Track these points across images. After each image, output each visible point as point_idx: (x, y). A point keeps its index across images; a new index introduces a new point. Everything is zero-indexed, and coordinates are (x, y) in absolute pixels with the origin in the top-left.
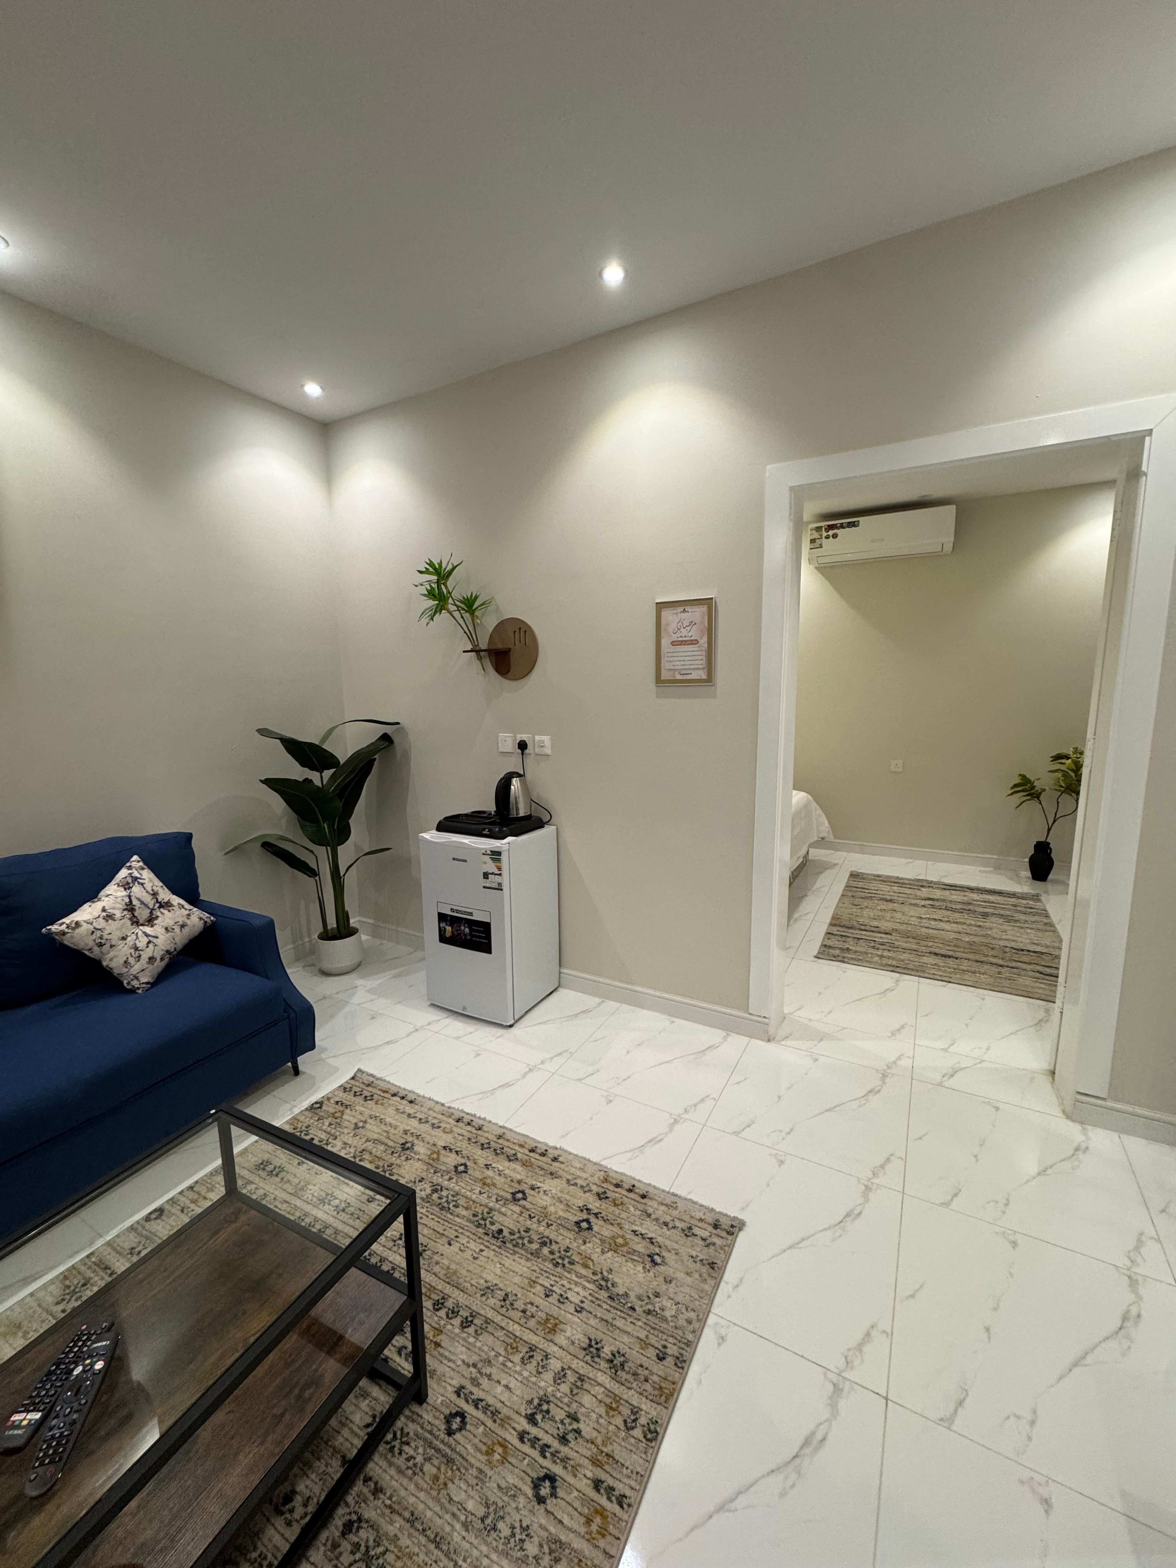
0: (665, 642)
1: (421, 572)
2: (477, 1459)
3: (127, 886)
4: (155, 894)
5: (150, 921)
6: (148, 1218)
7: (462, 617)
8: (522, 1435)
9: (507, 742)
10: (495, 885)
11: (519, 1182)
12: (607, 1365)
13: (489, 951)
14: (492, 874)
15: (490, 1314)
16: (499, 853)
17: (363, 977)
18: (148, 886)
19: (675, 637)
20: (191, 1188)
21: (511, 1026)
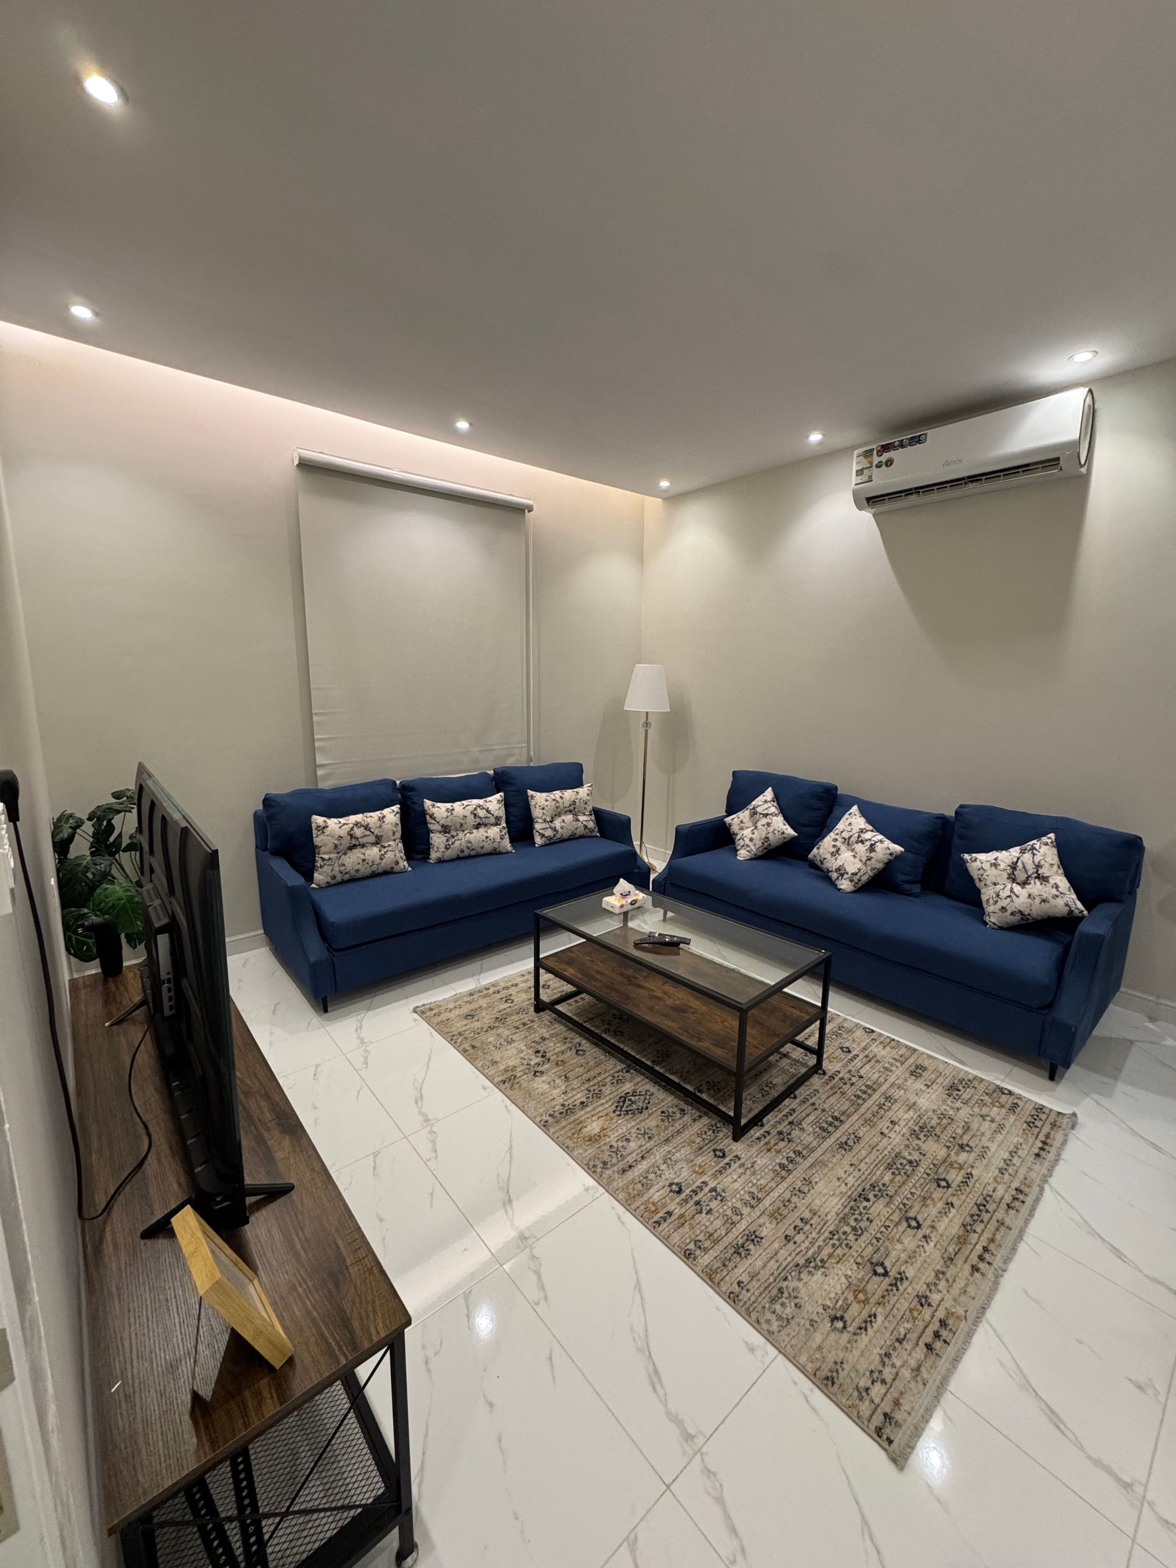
2: (699, 1160)
3: (1023, 851)
4: (1038, 866)
8: (706, 1183)
12: (740, 1243)
15: (789, 1181)
18: (1038, 858)
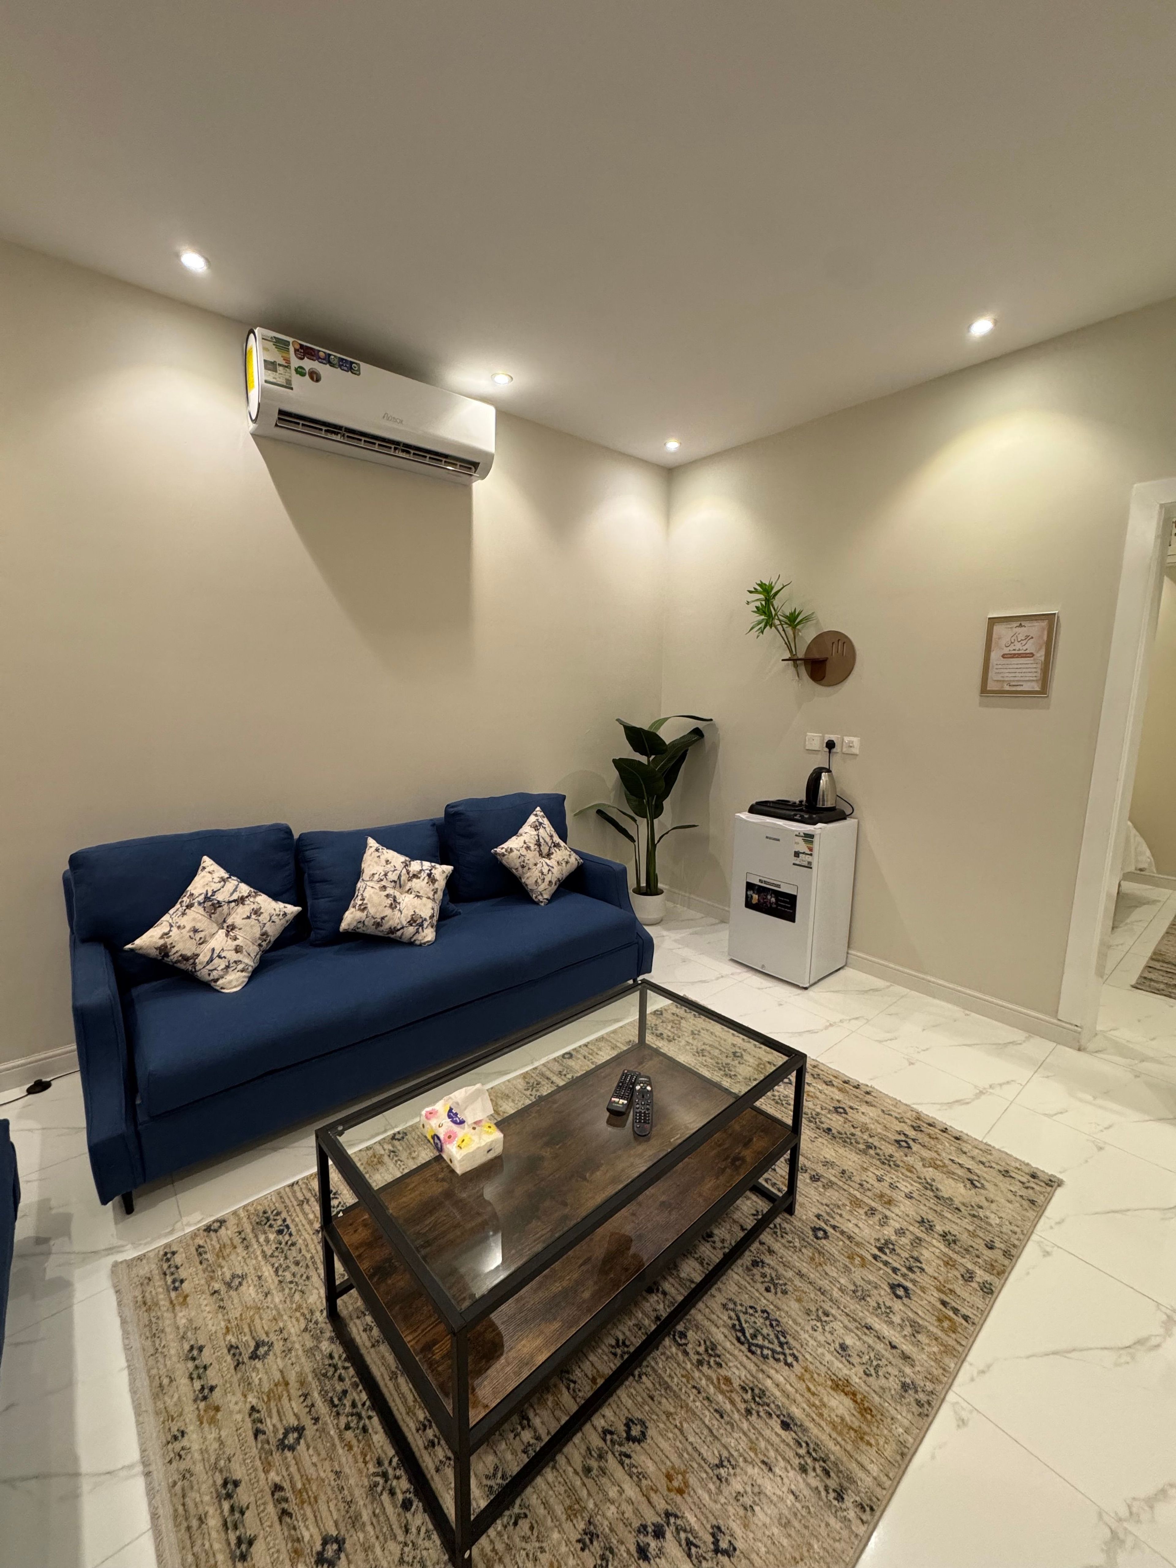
0: (995, 655)
1: (750, 592)
2: (842, 1259)
3: (536, 828)
4: (551, 836)
5: (549, 855)
6: (563, 1056)
7: (784, 630)
8: (875, 1257)
9: (815, 741)
10: (806, 864)
11: (839, 1101)
12: (940, 1238)
13: (792, 918)
14: (803, 853)
15: (833, 1179)
16: (812, 836)
17: (668, 930)
18: (548, 830)
19: (1006, 651)
20: (586, 1045)
21: (806, 988)
